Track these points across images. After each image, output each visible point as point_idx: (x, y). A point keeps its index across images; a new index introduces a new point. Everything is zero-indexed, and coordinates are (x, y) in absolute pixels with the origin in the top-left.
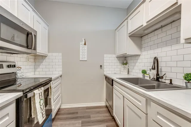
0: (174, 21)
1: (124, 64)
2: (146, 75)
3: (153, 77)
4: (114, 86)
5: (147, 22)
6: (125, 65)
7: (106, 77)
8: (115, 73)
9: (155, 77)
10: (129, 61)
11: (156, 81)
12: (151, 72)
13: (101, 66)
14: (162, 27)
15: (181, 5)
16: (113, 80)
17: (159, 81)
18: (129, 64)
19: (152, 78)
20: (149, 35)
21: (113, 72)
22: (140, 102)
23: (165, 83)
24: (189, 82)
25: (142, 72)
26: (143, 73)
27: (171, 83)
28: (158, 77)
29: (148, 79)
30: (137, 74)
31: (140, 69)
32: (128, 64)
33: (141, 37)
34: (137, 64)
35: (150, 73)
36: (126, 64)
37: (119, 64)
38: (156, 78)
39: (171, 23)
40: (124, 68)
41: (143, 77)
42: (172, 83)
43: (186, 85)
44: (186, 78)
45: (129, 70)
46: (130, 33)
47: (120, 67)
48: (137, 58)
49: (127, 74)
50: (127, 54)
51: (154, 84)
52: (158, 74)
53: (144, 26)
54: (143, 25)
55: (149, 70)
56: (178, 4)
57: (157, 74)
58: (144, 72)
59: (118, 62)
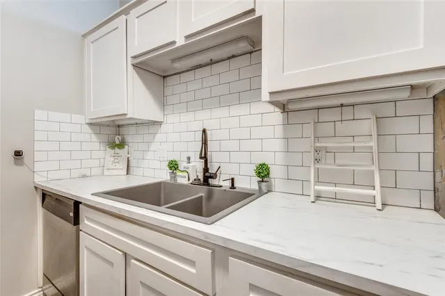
0: (233, 56)
1: (113, 145)
2: (179, 173)
3: (196, 178)
4: (85, 223)
5: (187, 37)
6: (117, 150)
7: (44, 196)
8: (84, 176)
9: (201, 177)
10: (128, 139)
11: (204, 185)
12: (191, 164)
13: (18, 154)
14: (212, 63)
15: (260, 17)
16: (77, 204)
17: (208, 185)
18: (130, 144)
19: (195, 180)
20: (182, 75)
21: (75, 173)
22: (192, 263)
23: (221, 186)
24: (263, 181)
25: (169, 165)
26: (171, 168)
27: (233, 186)
28: (207, 174)
29: (185, 181)
30: (152, 172)
31: (162, 159)
32: (126, 147)
33: (164, 77)
34: (153, 146)
35: (188, 168)
36: (122, 145)
37: (96, 145)
38: (204, 179)
39: (229, 58)
40: (116, 156)
41: (171, 177)
42: (235, 186)
43: (260, 187)
44: (260, 173)
45: (131, 165)
46: (135, 57)
47: (101, 154)
48: (152, 129)
49: (126, 173)
50: (128, 117)
51: (200, 195)
52: (206, 170)
53: (177, 45)
54: (173, 43)
55: (186, 160)
56: (254, 15)
57: (204, 169)
58: (173, 166)
59: (94, 138)
